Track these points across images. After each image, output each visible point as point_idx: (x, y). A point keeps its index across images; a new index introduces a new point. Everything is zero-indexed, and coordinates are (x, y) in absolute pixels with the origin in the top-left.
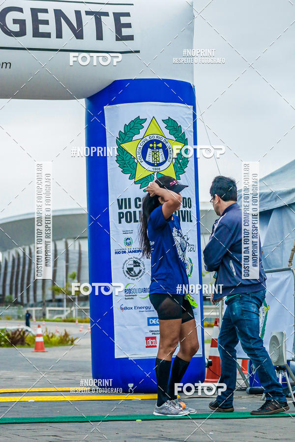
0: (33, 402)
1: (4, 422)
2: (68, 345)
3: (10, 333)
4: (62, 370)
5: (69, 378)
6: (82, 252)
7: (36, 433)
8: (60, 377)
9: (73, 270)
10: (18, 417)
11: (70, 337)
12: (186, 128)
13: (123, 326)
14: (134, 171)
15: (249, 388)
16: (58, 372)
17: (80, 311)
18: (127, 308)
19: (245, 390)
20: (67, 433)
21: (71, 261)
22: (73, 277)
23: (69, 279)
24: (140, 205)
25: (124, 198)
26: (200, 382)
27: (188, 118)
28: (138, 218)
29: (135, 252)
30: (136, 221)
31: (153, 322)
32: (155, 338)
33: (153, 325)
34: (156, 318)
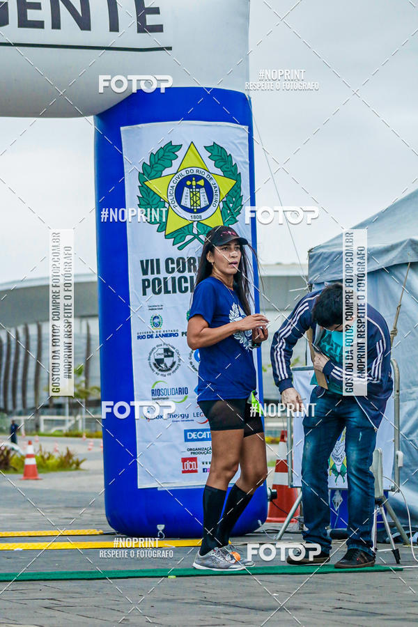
0: (21, 551)
2: (71, 470)
4: (63, 505)
5: (72, 517)
6: (92, 337)
7: (24, 595)
8: (59, 515)
11: (75, 458)
12: (238, 159)
13: (149, 442)
15: (330, 531)
17: (89, 421)
20: (68, 595)
22: (79, 373)
24: (173, 269)
25: (149, 259)
26: (260, 522)
27: (240, 143)
28: (170, 288)
29: (166, 336)
30: (167, 292)
31: (193, 436)
32: (194, 459)
33: (193, 440)
34: (197, 431)
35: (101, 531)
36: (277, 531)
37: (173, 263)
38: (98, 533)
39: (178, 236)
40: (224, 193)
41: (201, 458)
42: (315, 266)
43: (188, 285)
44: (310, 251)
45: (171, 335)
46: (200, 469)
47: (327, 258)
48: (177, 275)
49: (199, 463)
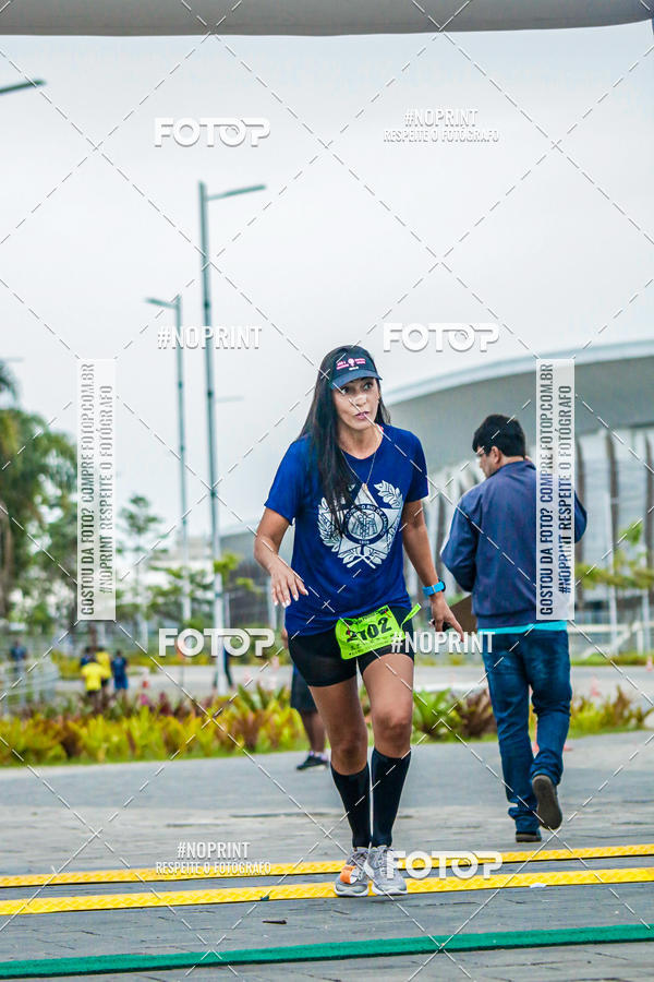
0: (543, 889)
1: (466, 945)
2: (628, 730)
3: (463, 702)
4: (616, 798)
5: (637, 820)
7: (559, 973)
8: (612, 817)
10: (505, 930)
11: (633, 707)
16: (609, 803)
20: (645, 970)
21: (623, 494)
22: (634, 538)
23: (623, 543)
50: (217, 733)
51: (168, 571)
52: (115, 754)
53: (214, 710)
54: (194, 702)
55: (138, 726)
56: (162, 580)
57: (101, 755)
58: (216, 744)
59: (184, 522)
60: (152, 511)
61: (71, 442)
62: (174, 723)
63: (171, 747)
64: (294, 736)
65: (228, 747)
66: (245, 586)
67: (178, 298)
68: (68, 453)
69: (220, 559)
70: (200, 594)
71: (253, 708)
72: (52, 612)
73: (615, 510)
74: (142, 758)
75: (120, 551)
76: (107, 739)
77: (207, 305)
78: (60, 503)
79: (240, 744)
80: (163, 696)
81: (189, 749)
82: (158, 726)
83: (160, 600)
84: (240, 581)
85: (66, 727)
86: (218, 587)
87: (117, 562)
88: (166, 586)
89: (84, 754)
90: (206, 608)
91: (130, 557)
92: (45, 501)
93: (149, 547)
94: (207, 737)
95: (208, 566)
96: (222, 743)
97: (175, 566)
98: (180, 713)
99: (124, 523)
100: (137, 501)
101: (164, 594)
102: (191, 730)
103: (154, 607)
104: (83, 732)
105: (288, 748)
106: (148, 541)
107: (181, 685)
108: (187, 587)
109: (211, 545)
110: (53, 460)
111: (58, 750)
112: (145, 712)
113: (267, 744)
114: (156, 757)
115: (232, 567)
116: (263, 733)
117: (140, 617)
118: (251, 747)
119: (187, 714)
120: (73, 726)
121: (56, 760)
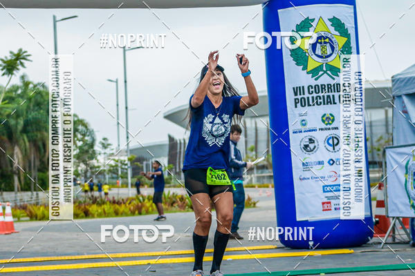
0: (231, 260)
2: (251, 208)
6: (258, 129)
9: (251, 144)
11: (252, 201)
12: (349, 25)
13: (302, 193)
14: (306, 64)
15: (412, 242)
17: (259, 178)
18: (305, 179)
19: (407, 243)
21: (249, 137)
22: (252, 150)
23: (248, 151)
24: (312, 92)
25: (298, 86)
26: (369, 238)
27: (350, 16)
28: (311, 103)
29: (310, 131)
30: (309, 105)
31: (328, 189)
32: (330, 203)
33: (328, 191)
34: (330, 186)
35: (276, 246)
36: (380, 243)
37: (312, 88)
38: (274, 247)
39: (315, 72)
40: (341, 46)
41: (333, 202)
42: (396, 85)
43: (322, 100)
44: (392, 77)
45: (312, 130)
46: (333, 208)
47: (403, 81)
48: (315, 95)
49: (332, 204)
50: (130, 209)
51: (114, 160)
52: (100, 215)
53: (129, 202)
54: (123, 200)
55: (106, 207)
56: (113, 163)
57: (96, 216)
58: (130, 212)
59: (119, 145)
60: (109, 142)
61: (85, 122)
62: (117, 206)
63: (117, 213)
64: (153, 210)
65: (133, 213)
66: (137, 165)
67: (117, 80)
68: (85, 125)
69: (130, 157)
70: (123, 167)
71: (140, 202)
72: (80, 172)
73: (246, 142)
74: (108, 216)
75: (100, 154)
76: (97, 211)
77: (126, 82)
78: (82, 140)
79: (137, 212)
80: (113, 198)
81: (122, 214)
82: (112, 207)
83: (112, 168)
84: (136, 163)
85: (85, 208)
86: (129, 165)
87: (99, 157)
88: (114, 164)
89: (90, 216)
90: (125, 171)
91: (103, 156)
92: (78, 139)
93: (108, 153)
94: (127, 210)
95: (126, 158)
96: (132, 212)
97: (116, 158)
98: (119, 203)
99: (101, 146)
100: (104, 139)
101: (113, 167)
102: (122, 208)
103: (110, 171)
104: (90, 209)
105: (151, 213)
106: (108, 151)
107: (118, 194)
108: (120, 165)
109: (127, 152)
110: (80, 127)
111: (83, 214)
112: (108, 203)
113: (145, 212)
114: (112, 216)
115: (133, 159)
116: (143, 209)
117: (105, 173)
118: (140, 213)
119: (121, 203)
120: (87, 207)
121: (82, 217)
